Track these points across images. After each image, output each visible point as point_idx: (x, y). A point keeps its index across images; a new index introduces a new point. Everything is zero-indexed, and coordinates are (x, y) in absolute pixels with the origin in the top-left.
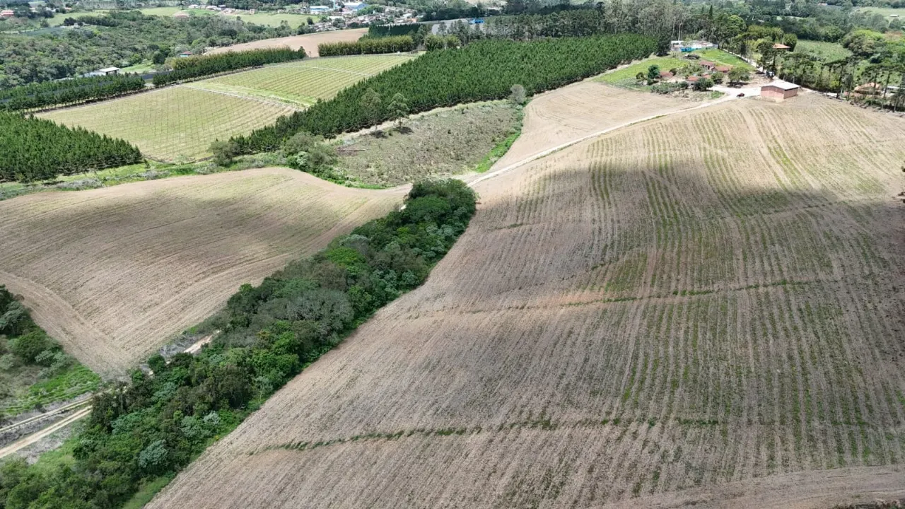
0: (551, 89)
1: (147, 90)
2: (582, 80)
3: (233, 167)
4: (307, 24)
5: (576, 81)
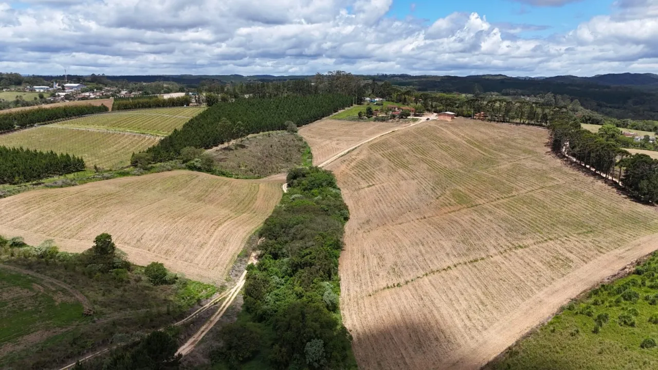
0: (305, 124)
1: (15, 130)
2: (321, 119)
3: (152, 171)
4: (38, 98)
5: (318, 119)
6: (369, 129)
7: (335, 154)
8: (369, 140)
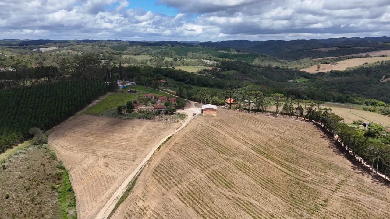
2: (75, 114)
5: (71, 115)
6: (138, 135)
7: (110, 191)
8: (148, 158)
